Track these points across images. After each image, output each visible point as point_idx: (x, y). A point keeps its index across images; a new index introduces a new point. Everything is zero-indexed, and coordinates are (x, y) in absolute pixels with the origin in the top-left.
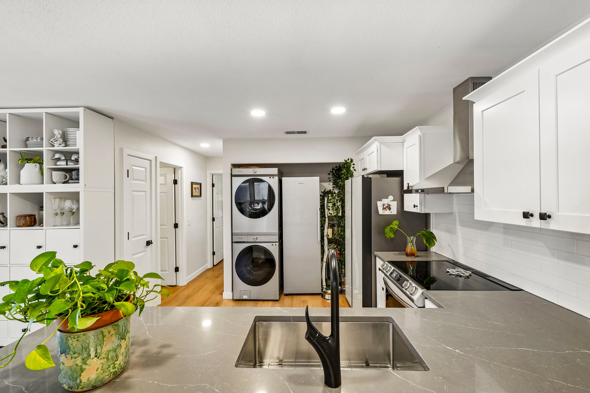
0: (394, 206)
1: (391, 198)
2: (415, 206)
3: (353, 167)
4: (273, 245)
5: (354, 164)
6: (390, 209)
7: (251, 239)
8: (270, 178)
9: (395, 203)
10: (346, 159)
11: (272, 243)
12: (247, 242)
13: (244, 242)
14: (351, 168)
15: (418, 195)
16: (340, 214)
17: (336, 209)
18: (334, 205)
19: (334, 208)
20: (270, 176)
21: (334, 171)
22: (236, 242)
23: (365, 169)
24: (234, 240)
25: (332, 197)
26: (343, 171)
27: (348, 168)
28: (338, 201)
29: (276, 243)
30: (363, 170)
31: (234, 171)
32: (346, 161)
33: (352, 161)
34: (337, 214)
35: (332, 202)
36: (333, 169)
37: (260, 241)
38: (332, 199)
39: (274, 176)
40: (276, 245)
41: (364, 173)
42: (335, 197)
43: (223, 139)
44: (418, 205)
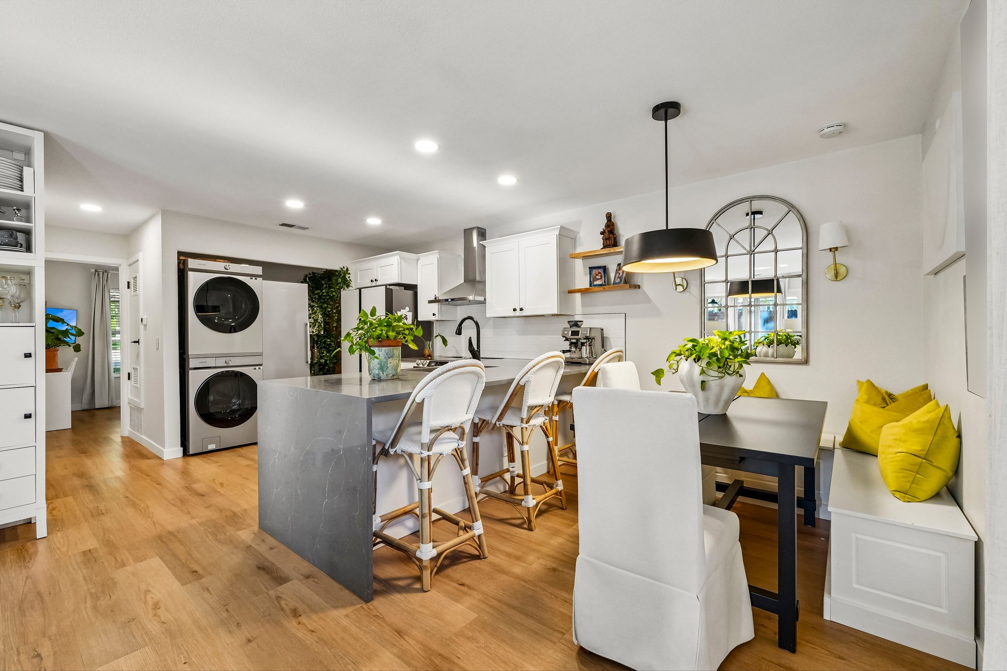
0: (410, 315)
1: (407, 309)
2: (434, 315)
3: (349, 277)
4: (255, 369)
5: (349, 274)
6: (407, 319)
7: (221, 362)
8: (252, 279)
9: (411, 314)
10: (342, 267)
11: (255, 367)
12: (215, 367)
13: (209, 368)
14: (347, 277)
15: (436, 305)
16: (322, 333)
17: (318, 326)
18: (316, 321)
19: (315, 325)
20: (251, 276)
21: (307, 279)
22: (195, 369)
23: (376, 280)
24: (191, 366)
25: (312, 311)
26: (337, 280)
27: (344, 277)
28: (320, 316)
29: (259, 367)
30: (372, 281)
31: (192, 263)
32: (342, 269)
33: (347, 270)
34: (319, 332)
35: (313, 318)
36: (306, 276)
37: (236, 364)
38: (313, 314)
39: (256, 276)
40: (259, 368)
41: (374, 284)
42: (316, 311)
43: (162, 210)
44: (437, 313)
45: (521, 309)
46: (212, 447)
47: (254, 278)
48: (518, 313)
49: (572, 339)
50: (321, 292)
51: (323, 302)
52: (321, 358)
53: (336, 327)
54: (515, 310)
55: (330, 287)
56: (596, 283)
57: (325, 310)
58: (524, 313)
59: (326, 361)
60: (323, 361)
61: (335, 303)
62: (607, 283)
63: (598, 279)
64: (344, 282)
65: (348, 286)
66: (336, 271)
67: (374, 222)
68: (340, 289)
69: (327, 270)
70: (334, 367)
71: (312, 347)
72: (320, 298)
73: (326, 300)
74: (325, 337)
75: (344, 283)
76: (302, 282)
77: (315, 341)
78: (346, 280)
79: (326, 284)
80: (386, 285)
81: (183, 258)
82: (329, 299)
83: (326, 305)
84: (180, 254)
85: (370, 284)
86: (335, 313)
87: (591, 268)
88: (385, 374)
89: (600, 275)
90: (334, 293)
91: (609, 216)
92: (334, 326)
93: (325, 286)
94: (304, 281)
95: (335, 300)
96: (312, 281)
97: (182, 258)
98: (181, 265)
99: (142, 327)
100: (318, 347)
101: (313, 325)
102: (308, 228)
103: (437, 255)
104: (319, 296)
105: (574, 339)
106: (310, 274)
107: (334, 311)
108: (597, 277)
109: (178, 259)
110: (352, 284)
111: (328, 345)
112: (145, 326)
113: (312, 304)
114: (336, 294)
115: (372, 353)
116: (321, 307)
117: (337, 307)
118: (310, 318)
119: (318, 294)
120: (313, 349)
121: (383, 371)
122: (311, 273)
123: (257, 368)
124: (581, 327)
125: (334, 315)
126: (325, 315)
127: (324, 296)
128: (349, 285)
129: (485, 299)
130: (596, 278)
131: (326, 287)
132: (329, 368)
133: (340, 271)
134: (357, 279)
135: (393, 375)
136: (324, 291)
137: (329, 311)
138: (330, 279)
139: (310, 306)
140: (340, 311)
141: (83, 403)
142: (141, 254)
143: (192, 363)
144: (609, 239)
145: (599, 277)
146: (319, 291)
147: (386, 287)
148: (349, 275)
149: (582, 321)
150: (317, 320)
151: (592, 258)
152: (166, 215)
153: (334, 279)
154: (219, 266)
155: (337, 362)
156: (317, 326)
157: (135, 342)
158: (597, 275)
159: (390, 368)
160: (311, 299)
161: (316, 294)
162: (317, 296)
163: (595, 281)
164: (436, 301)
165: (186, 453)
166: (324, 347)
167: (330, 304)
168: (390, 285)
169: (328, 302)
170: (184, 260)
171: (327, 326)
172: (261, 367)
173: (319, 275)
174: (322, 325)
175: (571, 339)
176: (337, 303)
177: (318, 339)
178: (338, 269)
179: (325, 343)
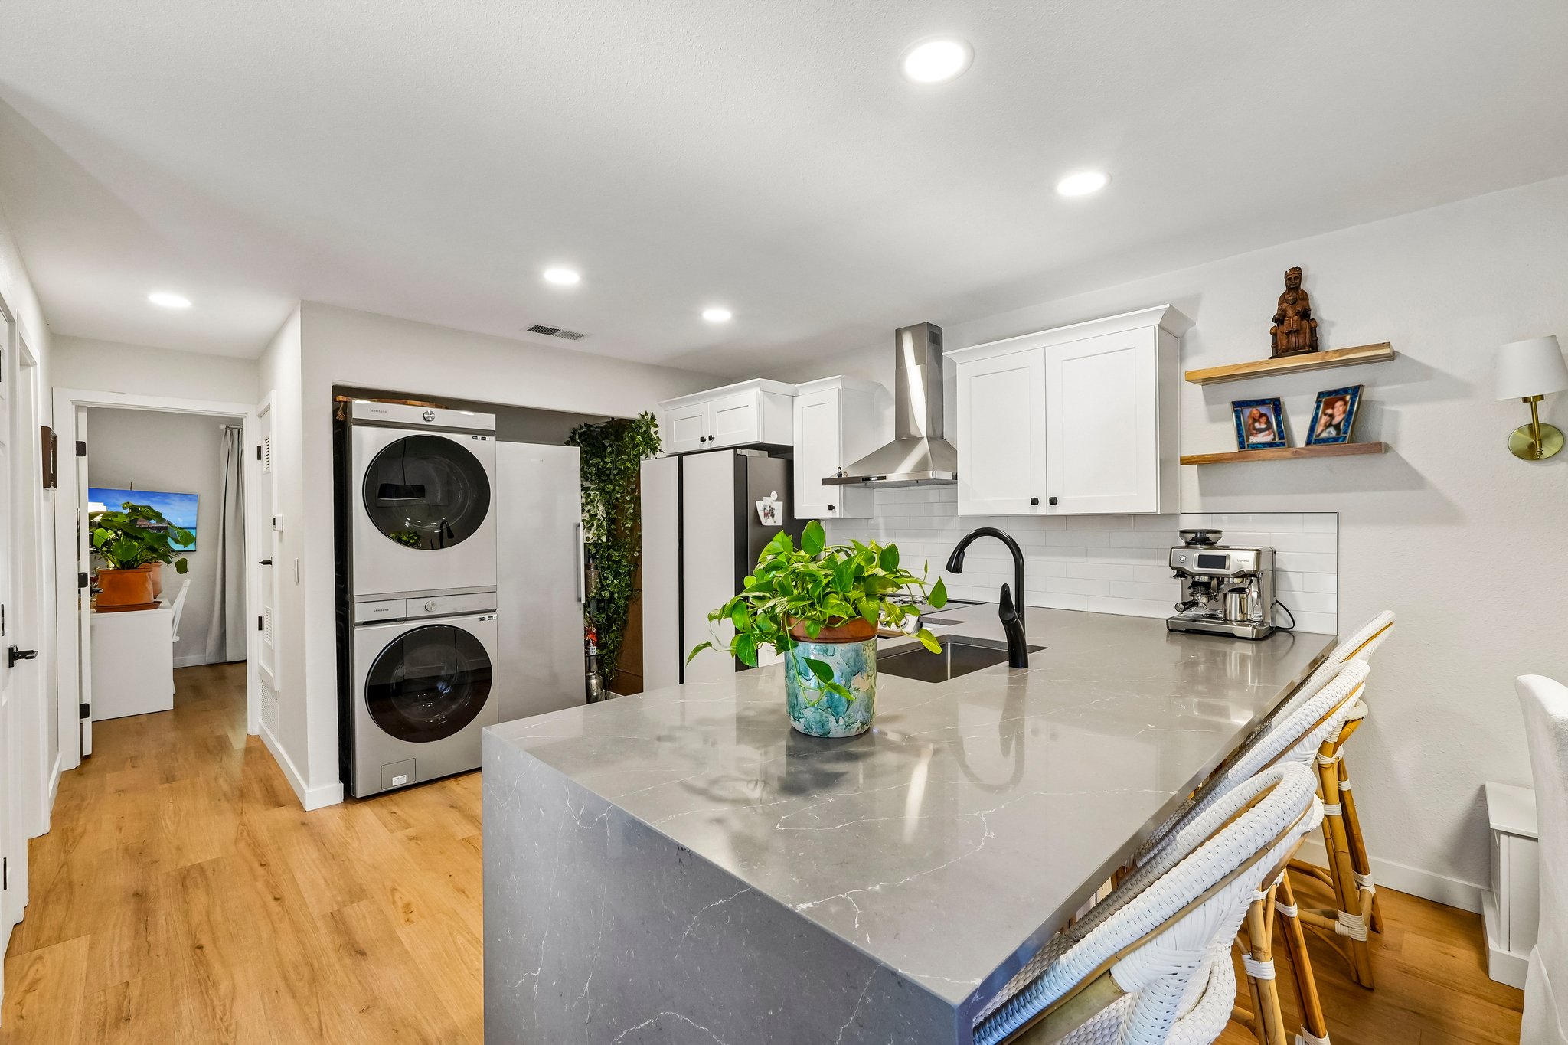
1: (774, 495)
2: (831, 507)
3: (656, 433)
4: (482, 619)
5: (656, 426)
7: (416, 608)
8: (475, 438)
9: (781, 505)
10: (643, 413)
11: (481, 616)
12: (405, 620)
13: (395, 620)
14: (652, 432)
15: (835, 489)
16: (604, 539)
17: (597, 526)
18: (593, 516)
19: (592, 525)
20: (474, 433)
21: (577, 436)
22: (366, 623)
23: (711, 438)
24: (357, 619)
25: (587, 499)
26: (633, 439)
27: (647, 432)
28: (601, 508)
29: (490, 615)
30: (702, 440)
31: (360, 408)
32: (643, 416)
33: (653, 418)
34: (599, 539)
35: (588, 511)
36: (574, 432)
37: (446, 612)
38: (588, 503)
39: (484, 433)
40: (491, 618)
41: (706, 445)
42: (593, 498)
43: (303, 302)
44: (837, 505)
45: (1053, 501)
46: (399, 781)
47: (479, 437)
48: (1042, 509)
49: (1200, 575)
50: (603, 460)
51: (605, 481)
52: (603, 588)
53: (631, 529)
54: (1034, 502)
55: (619, 453)
56: (1253, 439)
57: (610, 496)
58: (1058, 510)
59: (612, 593)
60: (607, 594)
61: (629, 483)
62: (1282, 439)
63: (1261, 431)
64: (647, 443)
65: (654, 450)
66: (633, 421)
67: (717, 316)
68: (638, 456)
69: (613, 418)
70: (626, 606)
71: (587, 567)
72: (598, 474)
73: (611, 477)
74: (609, 548)
75: (647, 445)
76: (567, 444)
77: (594, 554)
78: (651, 439)
79: (610, 446)
80: (735, 448)
81: (343, 395)
82: (618, 474)
83: (611, 487)
84: (337, 390)
85: (698, 446)
86: (630, 502)
87: (1238, 406)
88: (842, 722)
89: (1264, 419)
90: (628, 465)
91: (1294, 278)
92: (627, 528)
93: (609, 450)
94: (571, 442)
95: (629, 478)
96: (585, 440)
97: (341, 398)
98: (340, 413)
99: (276, 534)
100: (596, 568)
101: (589, 524)
102: (583, 336)
103: (839, 385)
104: (598, 469)
105: (1205, 575)
106: (581, 428)
107: (628, 498)
108: (1257, 425)
109: (334, 400)
110: (662, 446)
111: (616, 562)
112: (281, 532)
113: (588, 484)
114: (632, 465)
115: (825, 674)
116: (601, 490)
117: (633, 490)
118: (583, 511)
119: (597, 464)
120: (588, 571)
121: (836, 713)
122: (583, 425)
123: (486, 616)
124: (1218, 544)
125: (627, 506)
126: (611, 505)
127: (607, 469)
128: (656, 448)
129: (955, 477)
130: (1255, 429)
131: (612, 452)
132: (619, 607)
133: (639, 421)
134: (672, 436)
135: (863, 724)
136: (608, 460)
137: (617, 499)
138: (619, 436)
139: (584, 489)
140: (639, 498)
141: (207, 652)
142: (273, 394)
143: (360, 613)
144: (1297, 332)
145: (1264, 426)
146: (599, 460)
147: (735, 452)
148: (655, 430)
149: (1220, 532)
150: (596, 515)
151: (1241, 380)
152: (310, 310)
153: (627, 436)
154: (413, 413)
155: (631, 595)
156: (595, 526)
157: (264, 563)
158: (1255, 420)
159: (855, 705)
160: (584, 475)
161: (593, 465)
162: (594, 470)
163: (1252, 434)
164: (840, 480)
165: (349, 795)
166: (609, 568)
167: (619, 486)
168: (743, 447)
169: (616, 481)
170: (345, 402)
171: (613, 527)
172: (494, 615)
173: (599, 430)
174: (605, 524)
175: (1193, 575)
176: (633, 483)
177: (597, 552)
178: (635, 416)
179: (609, 558)
